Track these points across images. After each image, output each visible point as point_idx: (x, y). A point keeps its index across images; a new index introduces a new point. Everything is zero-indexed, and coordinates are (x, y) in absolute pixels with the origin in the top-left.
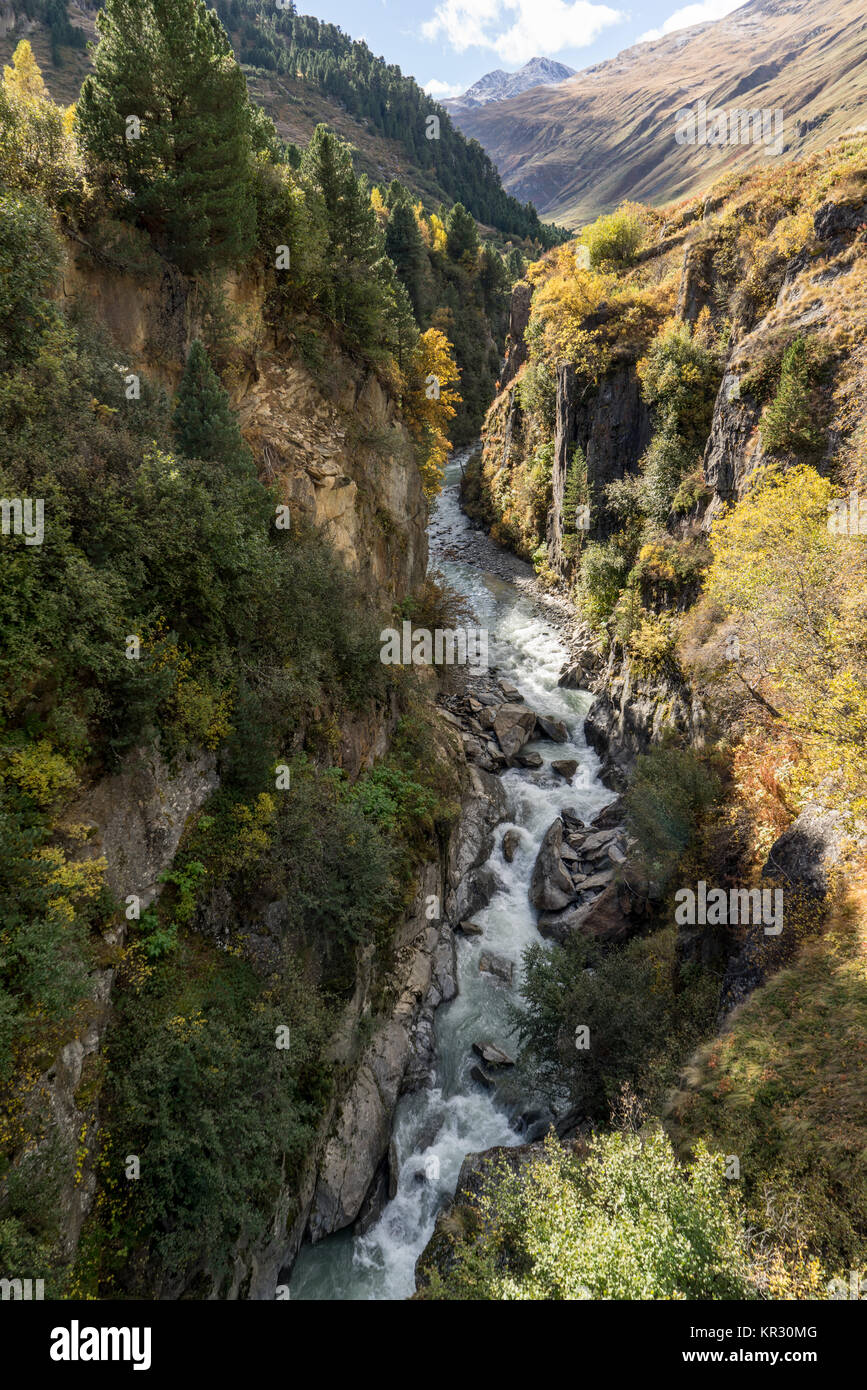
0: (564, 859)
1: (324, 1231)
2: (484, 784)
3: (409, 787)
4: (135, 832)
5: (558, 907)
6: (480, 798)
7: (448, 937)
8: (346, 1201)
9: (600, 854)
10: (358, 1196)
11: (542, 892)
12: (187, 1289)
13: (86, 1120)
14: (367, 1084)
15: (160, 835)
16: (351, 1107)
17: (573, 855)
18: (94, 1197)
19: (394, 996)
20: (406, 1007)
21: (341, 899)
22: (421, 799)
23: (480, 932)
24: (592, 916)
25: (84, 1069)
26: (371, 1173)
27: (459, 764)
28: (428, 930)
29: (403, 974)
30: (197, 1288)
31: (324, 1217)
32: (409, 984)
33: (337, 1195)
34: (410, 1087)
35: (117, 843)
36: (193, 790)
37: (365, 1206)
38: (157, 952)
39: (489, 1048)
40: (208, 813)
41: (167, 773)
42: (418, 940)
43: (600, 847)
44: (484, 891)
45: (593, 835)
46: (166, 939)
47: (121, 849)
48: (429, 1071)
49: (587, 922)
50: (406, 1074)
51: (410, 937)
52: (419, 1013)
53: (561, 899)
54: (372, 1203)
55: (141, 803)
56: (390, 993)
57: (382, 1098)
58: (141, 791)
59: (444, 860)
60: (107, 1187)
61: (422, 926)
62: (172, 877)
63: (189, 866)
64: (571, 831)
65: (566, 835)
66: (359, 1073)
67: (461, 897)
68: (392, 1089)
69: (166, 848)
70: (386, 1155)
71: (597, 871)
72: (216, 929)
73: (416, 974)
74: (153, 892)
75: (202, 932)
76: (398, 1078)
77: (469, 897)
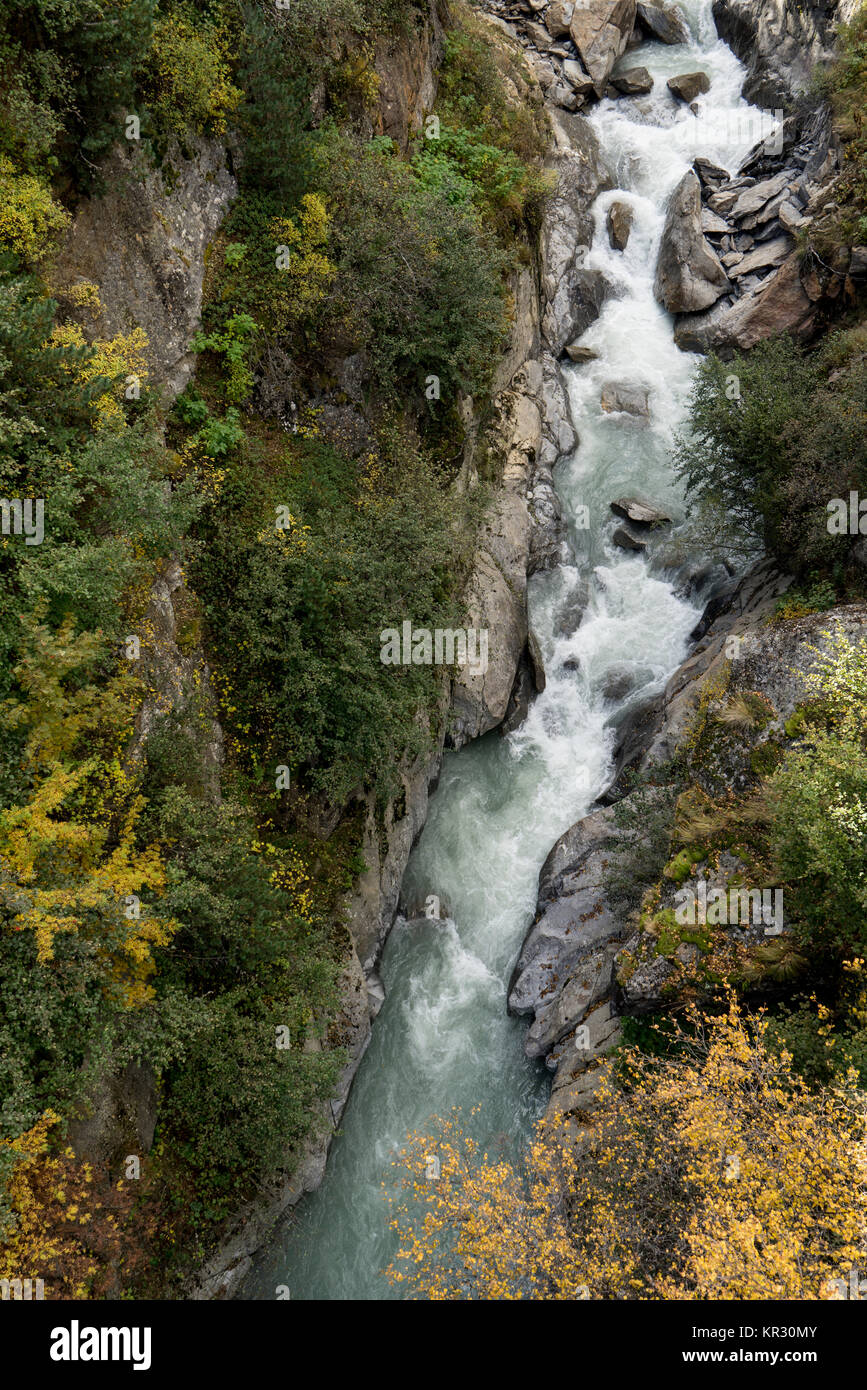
0: (706, 234)
1: (468, 736)
2: (568, 134)
3: (482, 153)
4: (142, 285)
5: (704, 304)
6: (566, 157)
7: (552, 369)
8: (491, 703)
9: (763, 217)
10: (503, 695)
11: (679, 287)
12: (342, 817)
13: (194, 666)
14: (489, 571)
15: (178, 282)
16: (475, 600)
17: (721, 226)
18: (226, 745)
19: (501, 458)
20: (518, 469)
21: (441, 340)
22: (502, 169)
23: (593, 357)
24: (760, 310)
25: (177, 610)
26: (513, 668)
27: (532, 102)
28: (528, 364)
29: (508, 428)
30: (354, 816)
31: (466, 723)
32: (516, 440)
33: (479, 699)
34: (540, 563)
35: (121, 304)
36: (203, 205)
37: (512, 704)
38: (223, 448)
39: (634, 506)
40: (232, 238)
41: (162, 185)
42: (517, 380)
43: (763, 209)
44: (591, 297)
45: (747, 191)
46: (228, 429)
47: (129, 313)
48: (558, 543)
49: (753, 321)
50: (532, 552)
51: (507, 378)
52: (533, 475)
53: (706, 293)
54: (518, 699)
55: (139, 238)
56: (495, 456)
57: (510, 584)
58: (135, 220)
59: (535, 261)
60: (239, 734)
61: (520, 360)
62: (210, 342)
63: (230, 323)
64: (714, 188)
65: (706, 196)
66: (477, 559)
67: (561, 310)
68: (520, 572)
69: (189, 301)
70: (527, 646)
71: (759, 243)
72: (278, 407)
73: (523, 426)
74: (186, 368)
75: (261, 414)
76: (524, 558)
77: (571, 310)
